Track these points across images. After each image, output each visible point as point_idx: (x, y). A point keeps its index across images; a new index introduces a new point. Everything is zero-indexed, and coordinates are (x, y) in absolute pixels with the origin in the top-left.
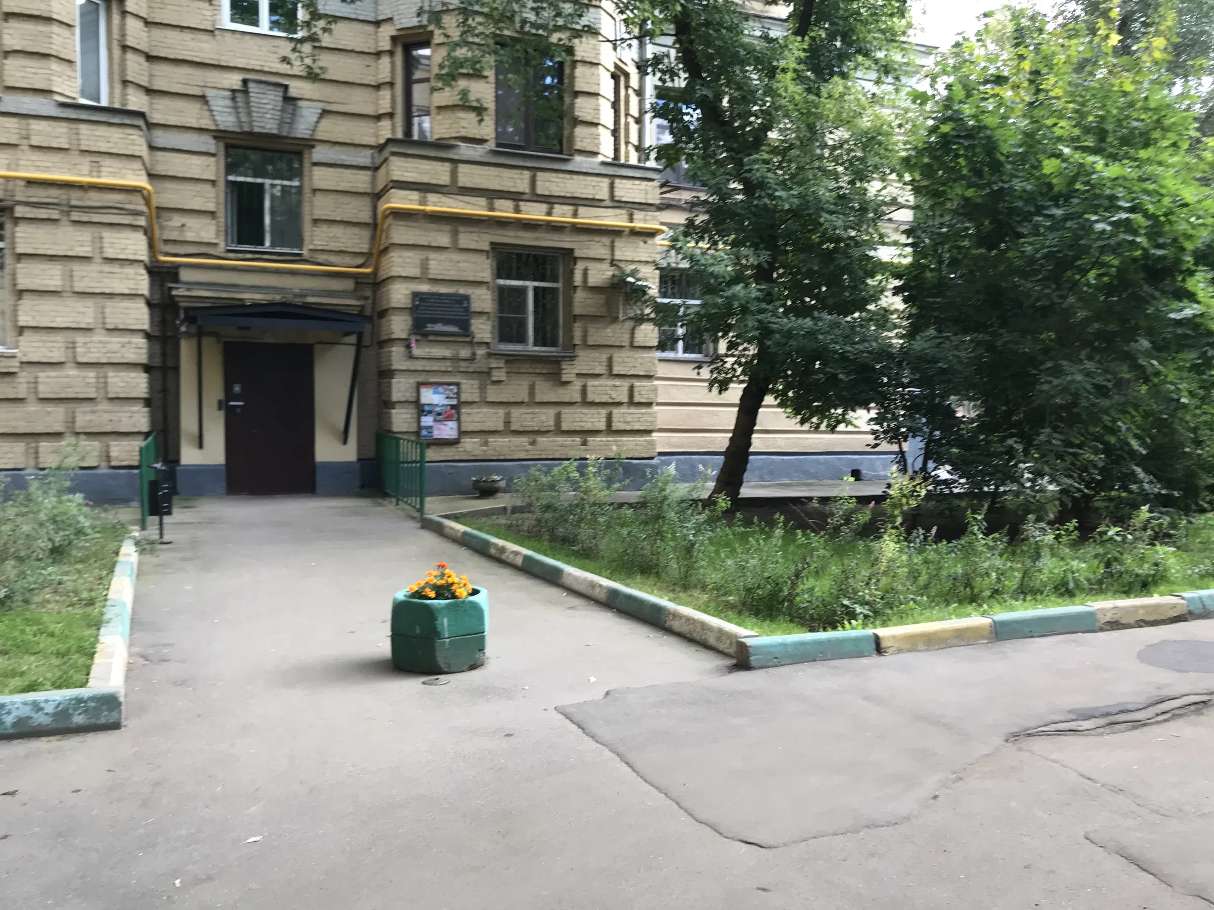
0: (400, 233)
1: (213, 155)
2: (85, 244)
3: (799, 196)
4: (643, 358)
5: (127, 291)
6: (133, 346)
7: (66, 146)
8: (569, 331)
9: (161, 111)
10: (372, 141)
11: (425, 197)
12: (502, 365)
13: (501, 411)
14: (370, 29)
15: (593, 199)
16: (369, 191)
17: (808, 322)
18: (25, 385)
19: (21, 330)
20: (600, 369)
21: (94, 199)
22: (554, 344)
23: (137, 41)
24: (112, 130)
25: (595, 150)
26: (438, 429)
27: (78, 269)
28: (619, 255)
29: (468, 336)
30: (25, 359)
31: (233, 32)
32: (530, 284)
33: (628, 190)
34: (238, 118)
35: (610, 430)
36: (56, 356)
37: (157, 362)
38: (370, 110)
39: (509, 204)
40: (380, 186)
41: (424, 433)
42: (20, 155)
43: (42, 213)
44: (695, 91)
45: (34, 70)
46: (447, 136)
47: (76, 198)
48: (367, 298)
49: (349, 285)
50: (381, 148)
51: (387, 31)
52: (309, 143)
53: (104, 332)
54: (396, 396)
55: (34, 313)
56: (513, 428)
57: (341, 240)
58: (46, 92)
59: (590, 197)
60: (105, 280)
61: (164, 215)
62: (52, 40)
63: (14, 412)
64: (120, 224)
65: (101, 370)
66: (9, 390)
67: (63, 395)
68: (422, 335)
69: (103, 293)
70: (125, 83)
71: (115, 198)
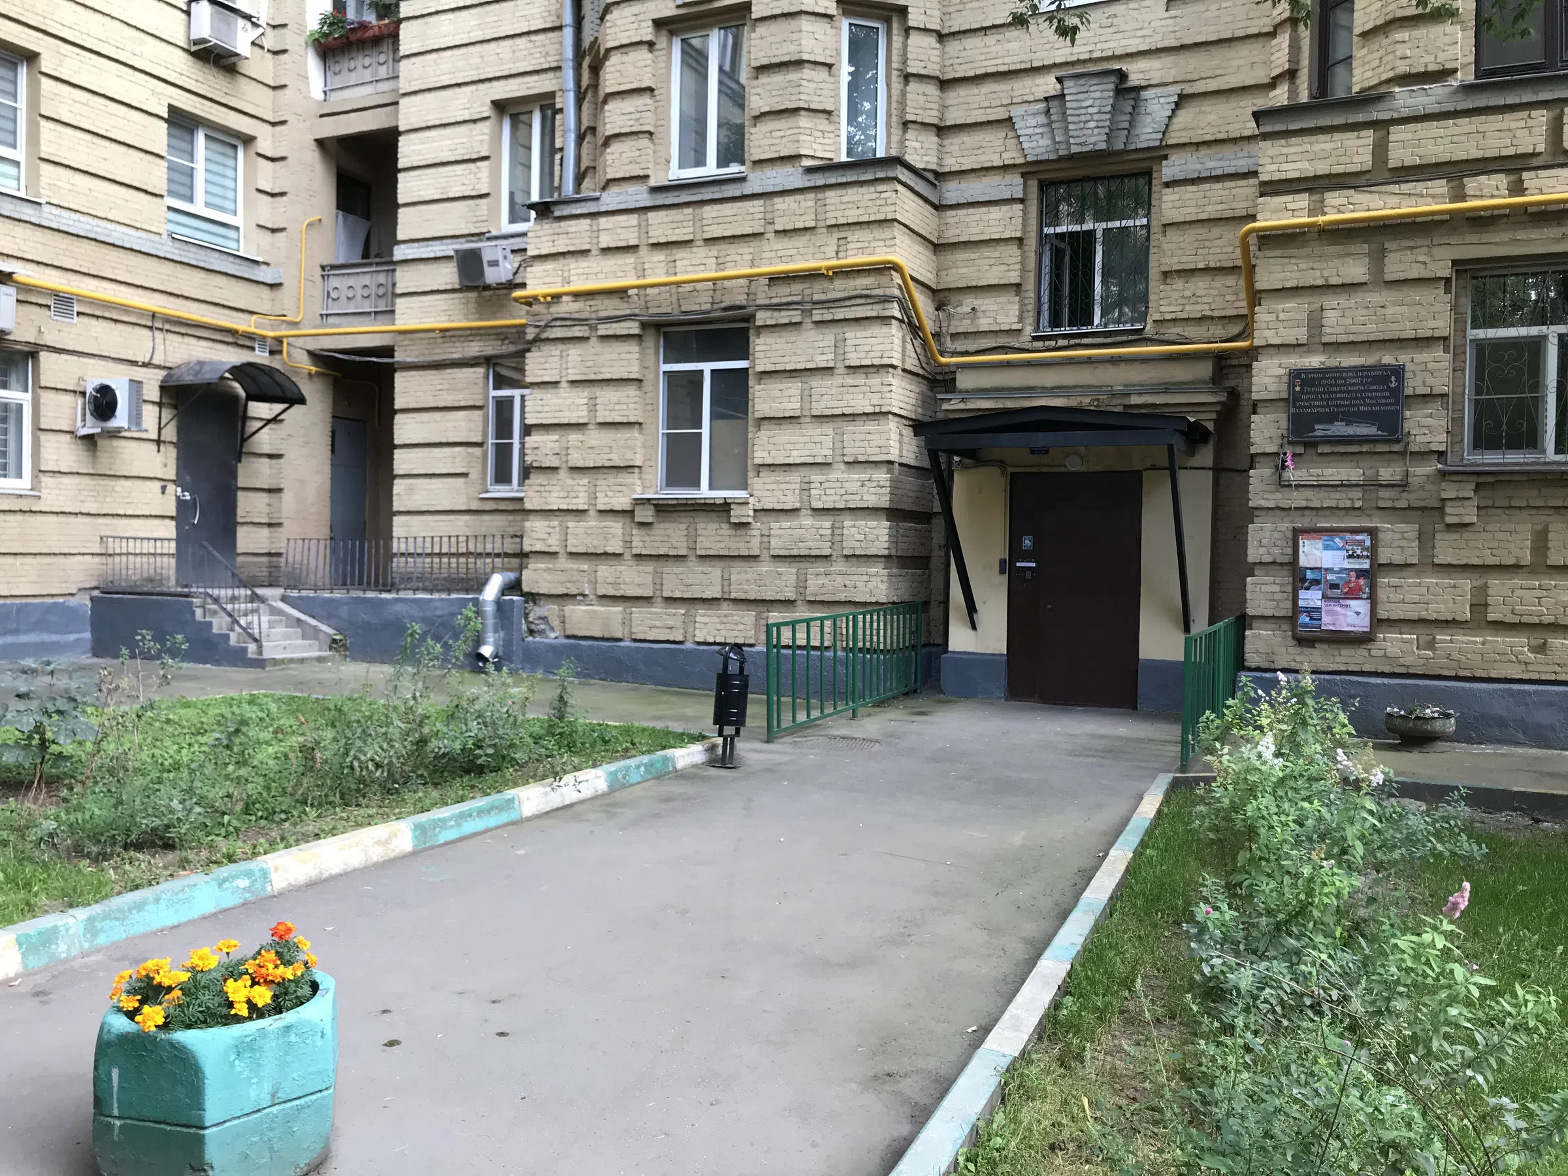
0: (1272, 272)
1: (1021, 201)
5: (870, 410)
6: (875, 484)
7: (813, 224)
9: (957, 154)
11: (1322, 201)
12: (1472, 494)
13: (1466, 584)
18: (758, 539)
19: (757, 469)
21: (840, 288)
23: (923, 64)
24: (864, 190)
26: (1332, 613)
27: (816, 382)
29: (1398, 441)
30: (759, 506)
32: (1552, 331)
34: (1053, 138)
36: (791, 501)
39: (1501, 181)
41: (1304, 619)
42: (765, 245)
43: (783, 317)
45: (781, 133)
46: (1375, 81)
47: (818, 292)
49: (1204, 370)
52: (1159, 153)
53: (842, 466)
54: (1254, 553)
55: (771, 447)
56: (1491, 617)
57: (1205, 300)
58: (792, 158)
60: (846, 397)
61: (954, 298)
62: (802, 89)
63: (746, 572)
64: (867, 318)
65: (837, 518)
66: (742, 545)
67: (795, 552)
68: (1306, 445)
69: (844, 415)
70: (906, 125)
71: (861, 283)
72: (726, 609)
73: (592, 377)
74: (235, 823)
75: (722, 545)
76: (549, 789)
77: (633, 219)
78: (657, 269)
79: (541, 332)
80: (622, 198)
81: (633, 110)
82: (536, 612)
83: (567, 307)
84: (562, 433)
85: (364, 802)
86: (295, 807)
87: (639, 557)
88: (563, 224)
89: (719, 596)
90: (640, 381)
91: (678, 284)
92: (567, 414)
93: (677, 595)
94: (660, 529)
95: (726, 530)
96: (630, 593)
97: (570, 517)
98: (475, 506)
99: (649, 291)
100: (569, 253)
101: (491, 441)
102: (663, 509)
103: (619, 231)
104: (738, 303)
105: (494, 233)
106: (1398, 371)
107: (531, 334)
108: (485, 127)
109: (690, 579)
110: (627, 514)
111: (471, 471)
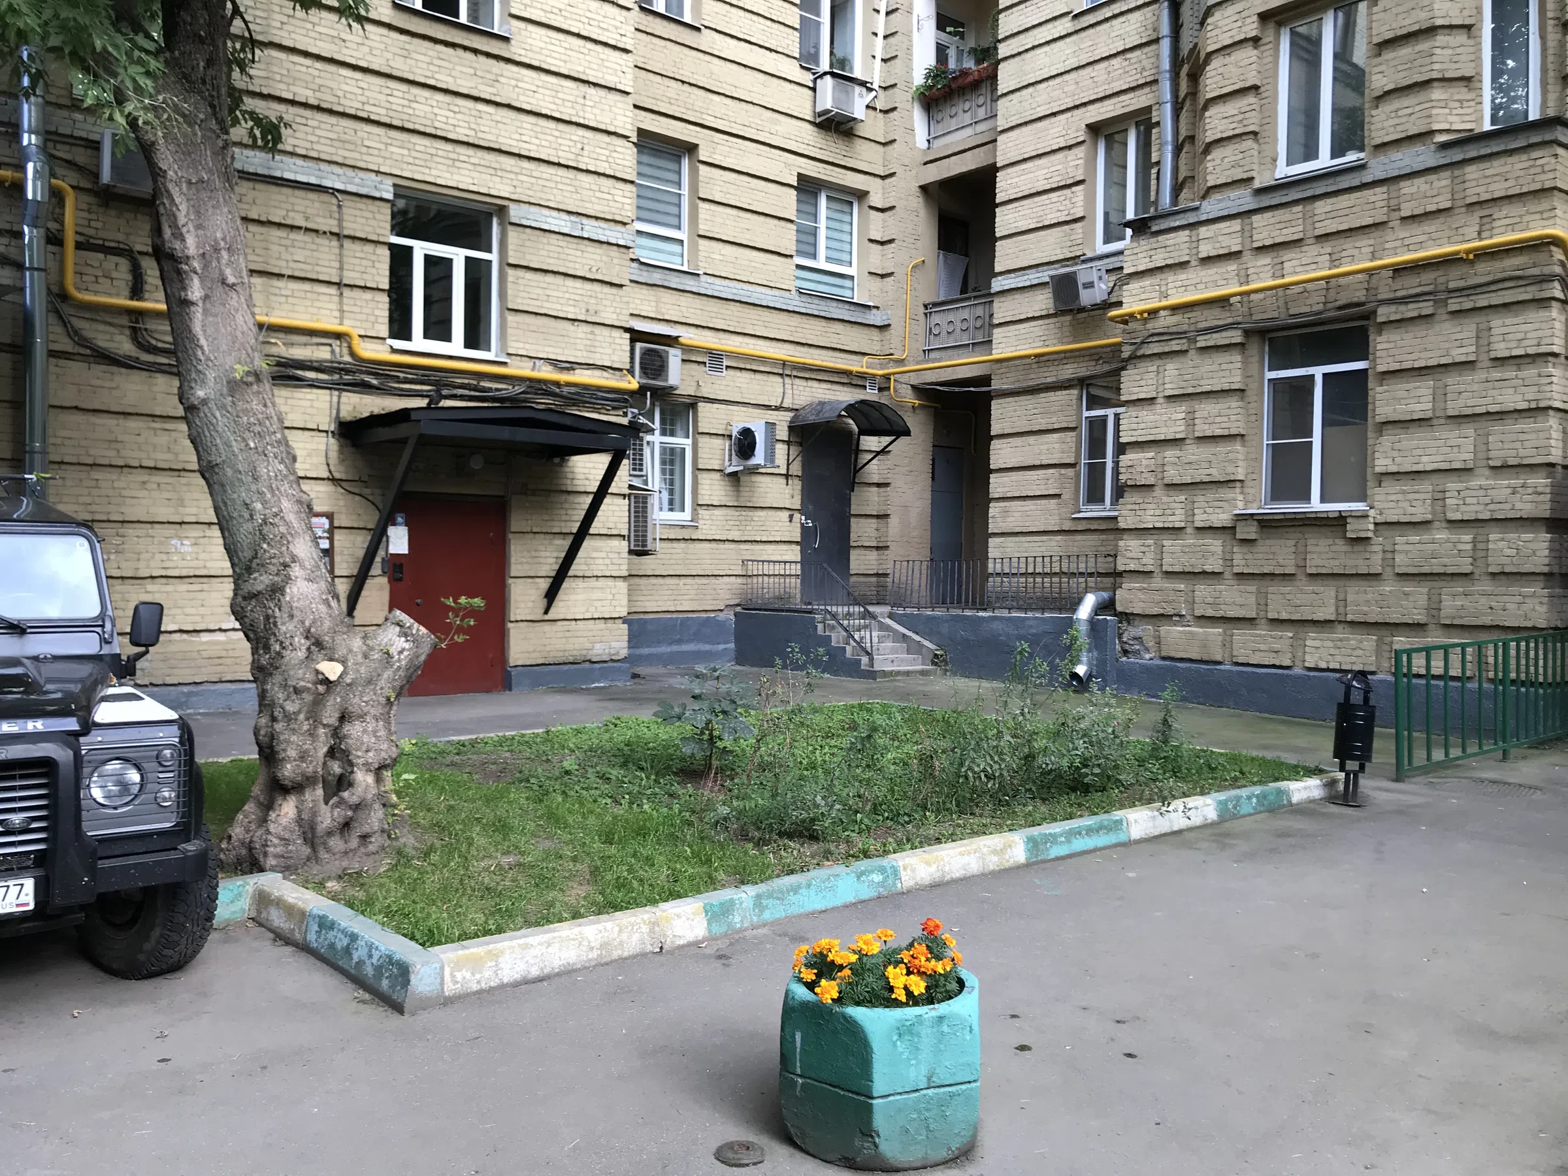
2: (1465, 342)
5: (1523, 405)
6: (1530, 491)
7: (1448, 205)
18: (1380, 555)
19: (1379, 478)
21: (1484, 272)
24: (1514, 159)
27: (1453, 380)
30: (1380, 519)
36: (1421, 512)
42: (1389, 235)
43: (1411, 311)
45: (1409, 111)
47: (1455, 278)
53: (1487, 472)
55: (1395, 454)
58: (1422, 136)
60: (1491, 393)
62: (1435, 58)
63: (1365, 592)
64: (1519, 302)
65: (1480, 531)
66: (1361, 562)
67: (1426, 570)
69: (1488, 413)
71: (1511, 264)
72: (1340, 633)
73: (1190, 390)
74: (866, 821)
75: (1337, 562)
76: (1157, 813)
77: (1236, 225)
78: (1262, 274)
79: (1136, 349)
80: (1223, 205)
81: (1236, 112)
82: (1130, 632)
83: (1165, 321)
84: (1158, 450)
85: (977, 811)
86: (916, 811)
87: (1240, 576)
88: (1160, 238)
89: (1333, 618)
90: (1243, 391)
91: (1286, 286)
92: (1164, 430)
93: (1284, 616)
94: (1264, 547)
95: (1341, 546)
96: (1231, 614)
97: (1165, 535)
98: (1067, 526)
99: (1253, 297)
100: (1168, 266)
101: (1084, 461)
102: (1267, 524)
103: (1220, 238)
104: (1355, 300)
105: (1089, 255)
107: (1126, 352)
108: (1080, 152)
109: (1299, 599)
110: (1228, 531)
111: (1064, 491)
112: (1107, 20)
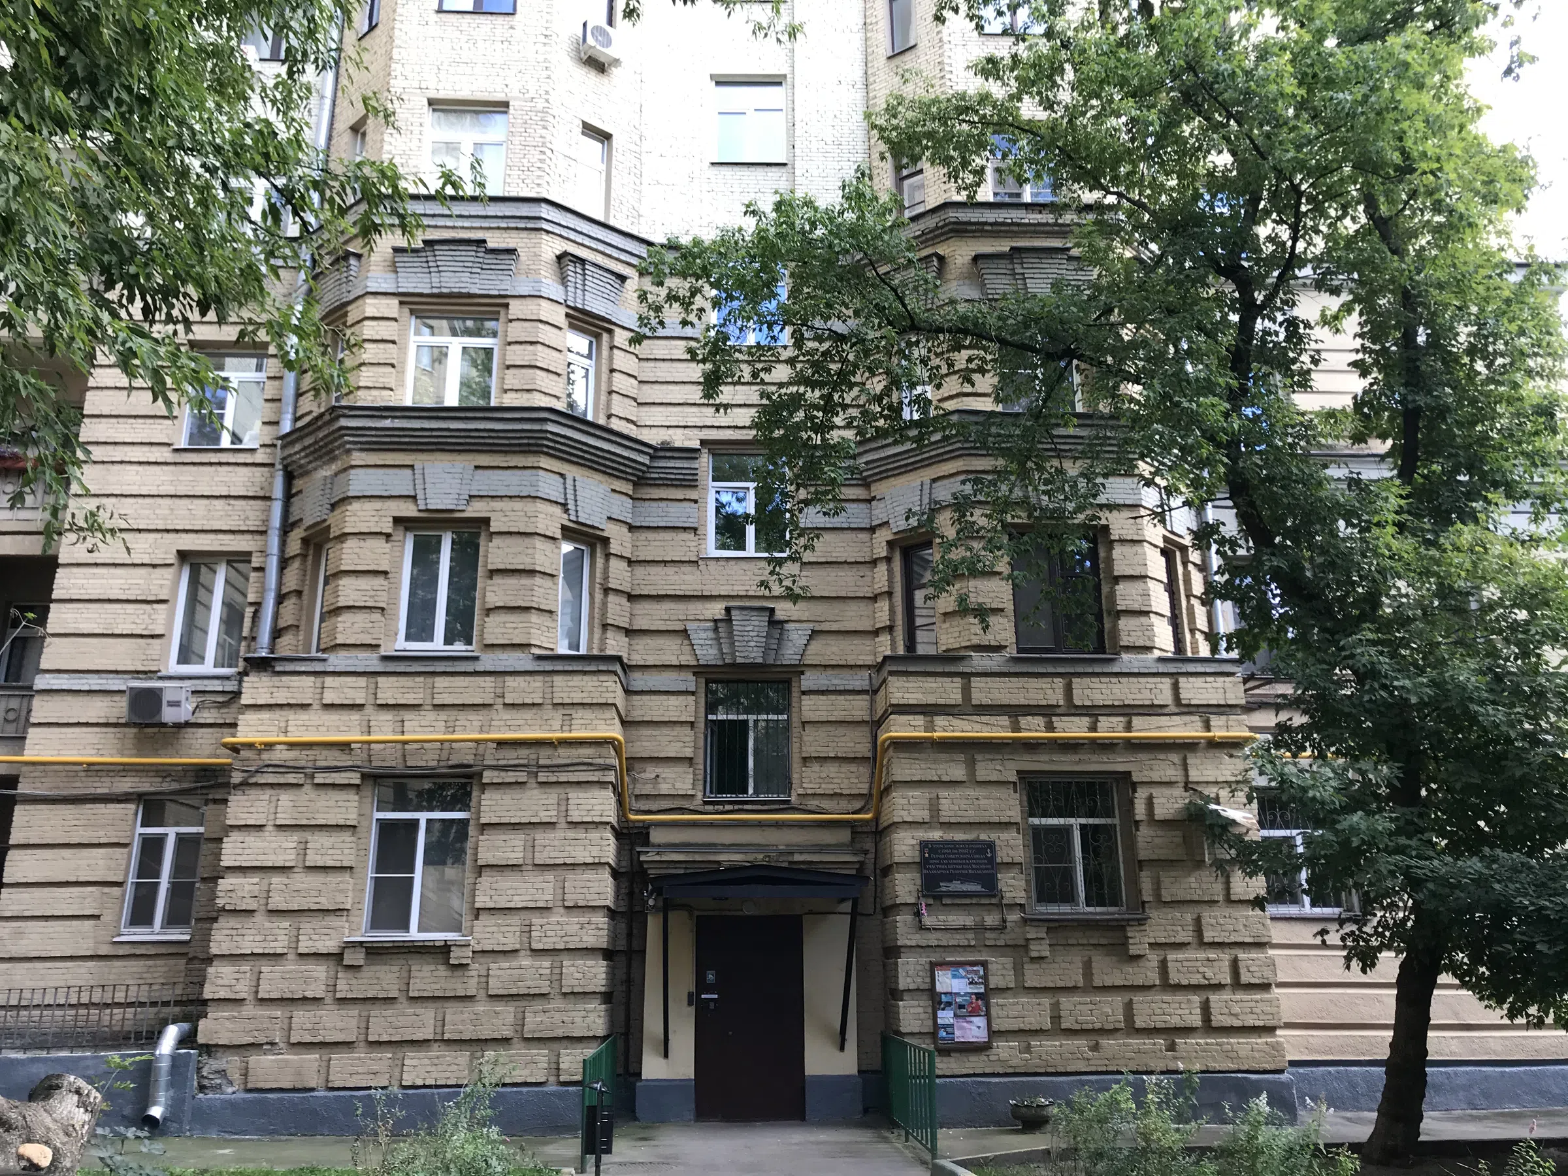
0: (903, 768)
1: (693, 693)
2: (550, 807)
3: (1433, 683)
4: (1247, 917)
5: (590, 860)
6: (593, 926)
7: (540, 701)
8: (1134, 883)
9: (642, 652)
10: (869, 660)
11: (931, 722)
12: (1043, 935)
13: (1046, 1001)
14: (864, 536)
15: (1152, 706)
16: (867, 718)
17: (1474, 864)
18: (476, 980)
19: (477, 913)
20: (1185, 936)
21: (565, 755)
22: (1115, 902)
23: (619, 582)
24: (586, 678)
25: (1148, 644)
26: (962, 1028)
27: (540, 836)
28: (1194, 775)
29: (994, 896)
30: (478, 948)
31: (717, 559)
32: (1075, 822)
33: (1196, 691)
34: (720, 649)
35: (1209, 1027)
36: (511, 942)
37: (622, 945)
38: (866, 625)
39: (1039, 721)
40: (880, 712)
41: (943, 1034)
42: (493, 714)
43: (510, 777)
44: (1261, 563)
45: (514, 625)
46: (956, 646)
47: (544, 757)
48: (866, 852)
49: (844, 836)
50: (879, 667)
51: (883, 536)
52: (798, 670)
53: (562, 910)
54: (904, 983)
55: (492, 892)
56: (1063, 1026)
57: (835, 781)
58: (525, 646)
59: (1148, 703)
60: (567, 848)
61: (638, 766)
62: (532, 592)
63: (461, 1012)
64: (586, 782)
65: (557, 958)
66: (459, 986)
67: (514, 991)
68: (935, 898)
69: (565, 864)
70: (605, 626)
71: (585, 752)
72: (436, 1051)
73: (304, 822)
75: (438, 986)
77: (362, 681)
78: (384, 729)
79: (249, 777)
80: (349, 662)
81: (367, 588)
82: (211, 1065)
83: (281, 755)
84: (263, 875)
87: (343, 1001)
88: (284, 678)
89: (431, 1037)
90: (354, 827)
91: (405, 743)
92: (273, 857)
93: (385, 1038)
94: (368, 973)
95: (442, 971)
96: (329, 1039)
97: (264, 961)
98: (104, 950)
99: (373, 746)
100: (289, 705)
101: (131, 879)
102: (375, 952)
103: (346, 690)
104: (465, 762)
105: (163, 673)
106: (991, 845)
107: (236, 778)
108: (168, 573)
109: (402, 1021)
110: (337, 957)
111: (105, 912)
112: (211, 464)
